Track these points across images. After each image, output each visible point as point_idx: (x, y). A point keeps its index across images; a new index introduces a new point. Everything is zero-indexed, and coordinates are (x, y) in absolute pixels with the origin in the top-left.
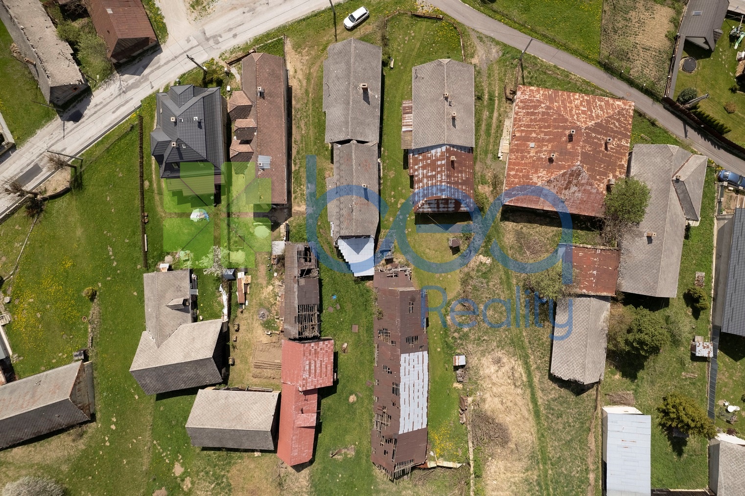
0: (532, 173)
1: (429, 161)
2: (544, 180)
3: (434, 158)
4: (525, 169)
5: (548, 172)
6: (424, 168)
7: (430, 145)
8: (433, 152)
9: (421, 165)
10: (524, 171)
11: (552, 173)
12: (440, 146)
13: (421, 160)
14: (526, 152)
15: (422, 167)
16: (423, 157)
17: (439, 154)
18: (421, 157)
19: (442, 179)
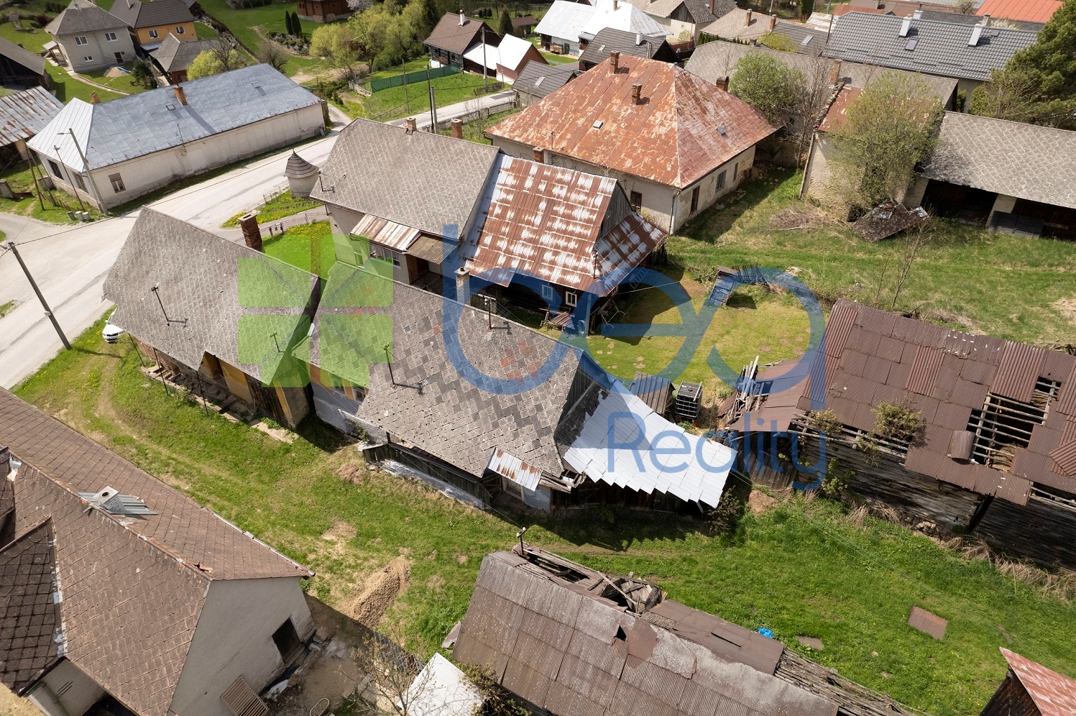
0: (648, 133)
1: (510, 214)
2: (672, 117)
3: (510, 197)
4: (634, 142)
5: (661, 109)
6: (514, 237)
7: (477, 191)
8: (497, 195)
9: (503, 244)
10: (636, 145)
11: (666, 103)
12: (495, 169)
13: (495, 239)
14: (603, 137)
15: (510, 243)
16: (491, 230)
17: (511, 180)
18: (488, 240)
19: (568, 184)
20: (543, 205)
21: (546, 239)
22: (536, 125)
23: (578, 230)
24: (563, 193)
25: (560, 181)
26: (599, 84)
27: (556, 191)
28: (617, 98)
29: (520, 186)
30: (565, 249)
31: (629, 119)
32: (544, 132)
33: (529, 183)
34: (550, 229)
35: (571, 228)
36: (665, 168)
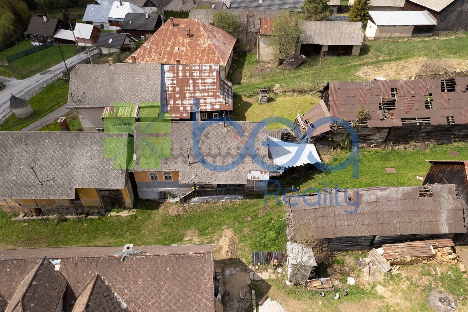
0: (200, 48)
1: (177, 89)
2: (207, 40)
3: (175, 82)
4: (196, 53)
5: (201, 37)
6: (183, 97)
7: (159, 83)
8: (168, 83)
9: (179, 102)
10: (197, 53)
11: (202, 35)
13: (174, 101)
14: (182, 53)
15: (182, 100)
16: (171, 98)
17: (172, 75)
18: (171, 102)
19: (199, 70)
20: (191, 81)
21: (198, 95)
22: (148, 55)
23: (210, 87)
24: (198, 74)
25: (195, 70)
26: (168, 32)
27: (194, 74)
28: (180, 36)
29: (177, 76)
30: (208, 96)
31: (189, 44)
32: (153, 56)
33: (181, 74)
34: (198, 90)
35: (207, 87)
36: (215, 60)
